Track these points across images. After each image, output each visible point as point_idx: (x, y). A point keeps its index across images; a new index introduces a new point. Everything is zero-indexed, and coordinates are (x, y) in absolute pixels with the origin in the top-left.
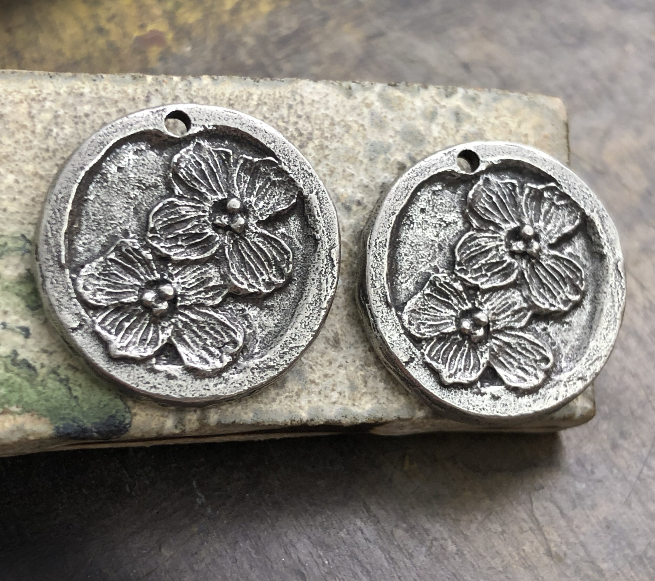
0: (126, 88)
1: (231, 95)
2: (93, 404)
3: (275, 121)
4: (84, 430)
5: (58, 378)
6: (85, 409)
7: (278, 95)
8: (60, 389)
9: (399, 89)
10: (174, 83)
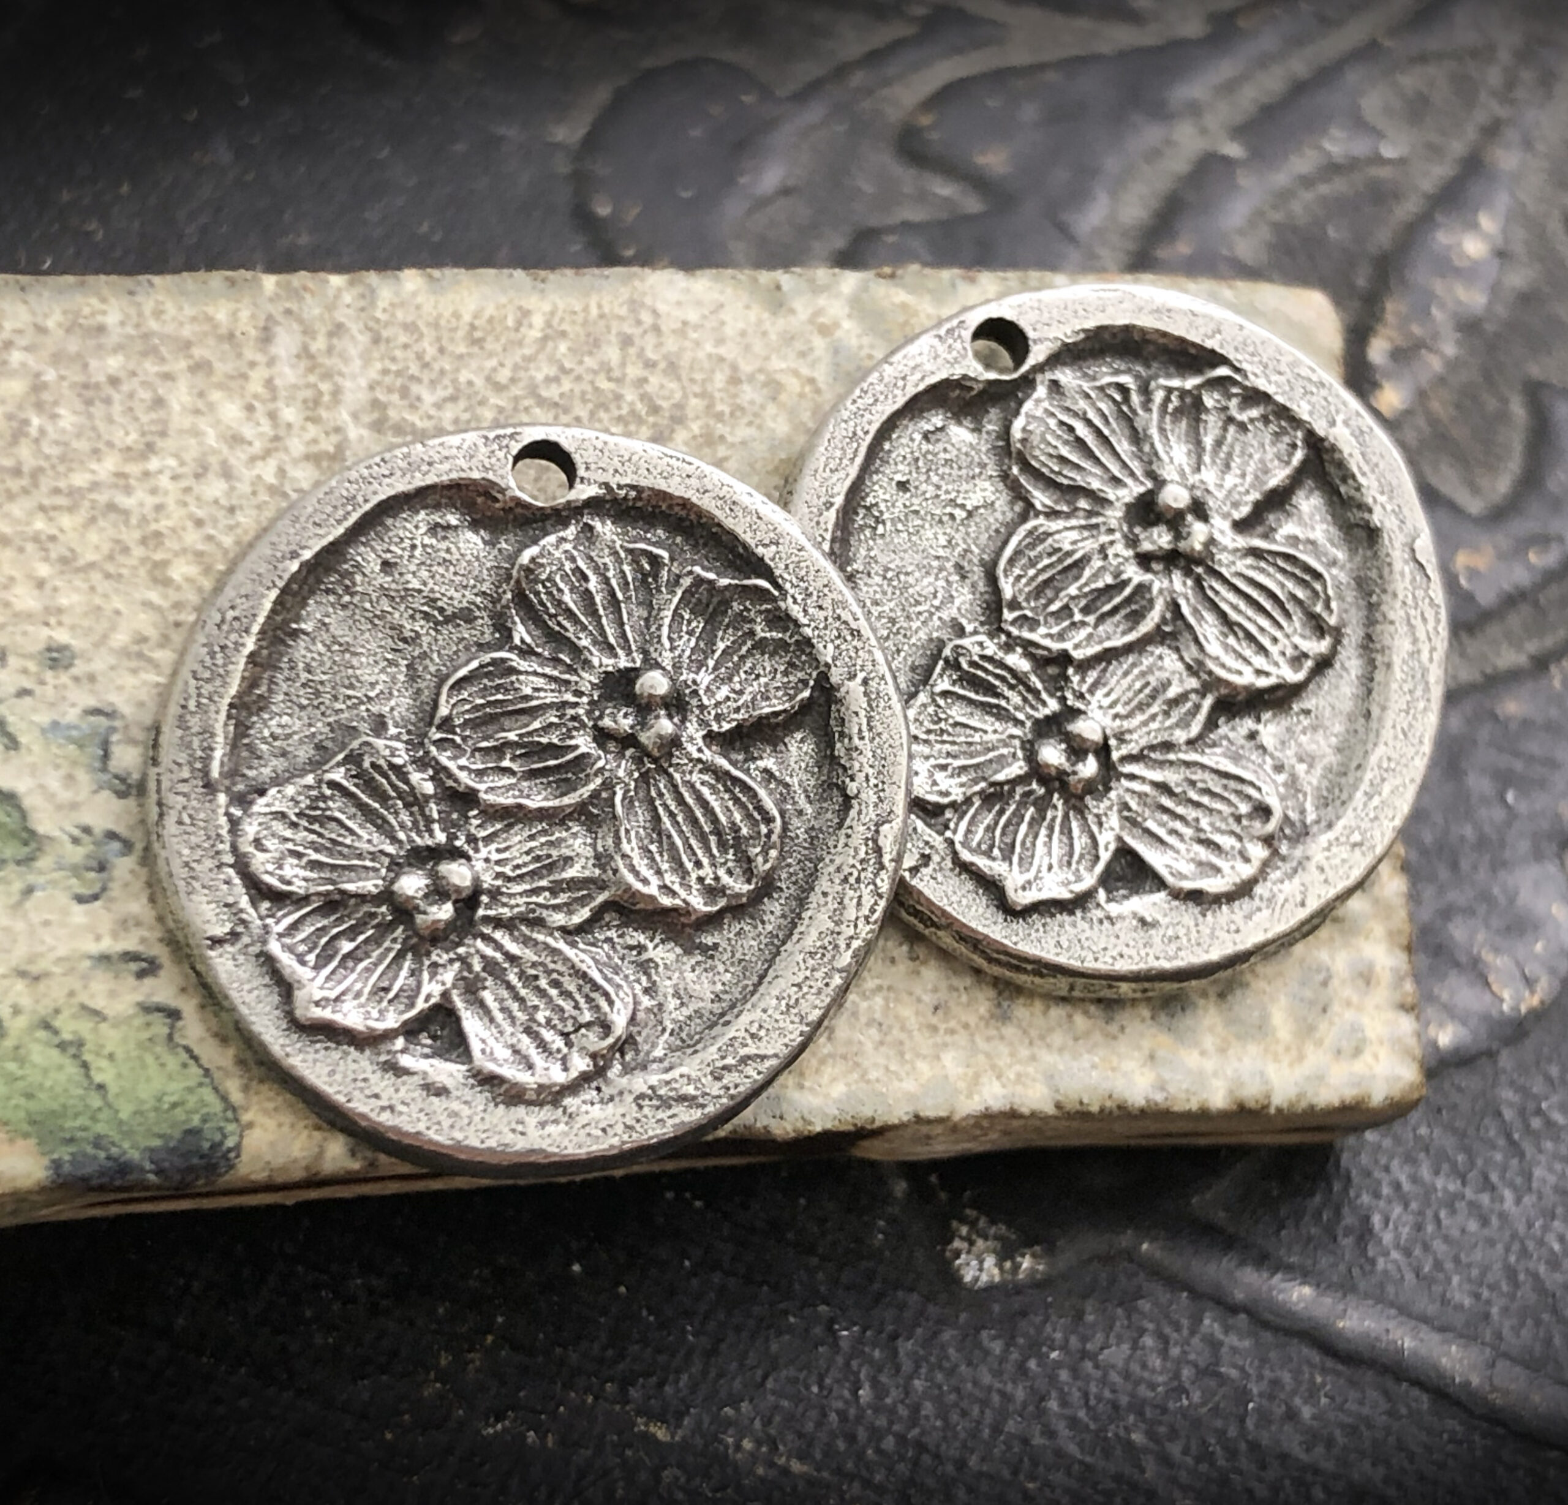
0: (210, 310)
1: (475, 317)
2: (143, 1102)
3: (588, 377)
4: (124, 1168)
5: (56, 1041)
6: (124, 1115)
7: (594, 311)
8: (60, 1068)
9: (904, 287)
10: (331, 293)
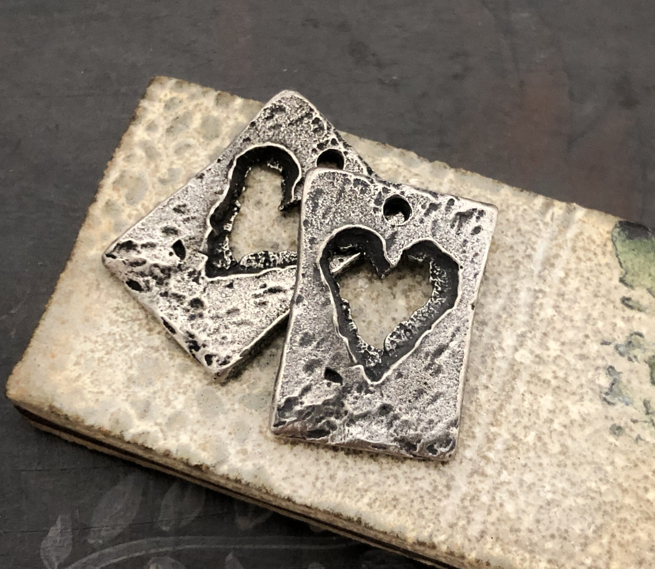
2: (644, 255)
6: (653, 254)
10: (448, 543)
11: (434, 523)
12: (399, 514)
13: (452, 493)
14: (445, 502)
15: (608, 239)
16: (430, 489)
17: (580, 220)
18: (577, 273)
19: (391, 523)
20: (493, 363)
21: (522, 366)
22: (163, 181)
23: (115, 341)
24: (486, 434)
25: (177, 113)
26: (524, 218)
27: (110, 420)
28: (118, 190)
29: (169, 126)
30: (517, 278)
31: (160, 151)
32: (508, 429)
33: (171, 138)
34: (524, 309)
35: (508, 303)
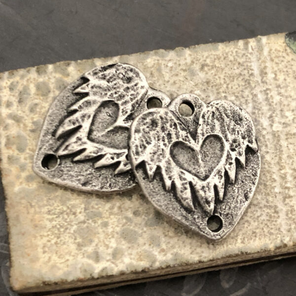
11: (280, 234)
12: (260, 239)
13: (280, 214)
14: (279, 221)
15: (285, 46)
16: (268, 218)
17: (266, 43)
18: (280, 71)
19: (259, 245)
20: (264, 138)
21: (279, 133)
22: (33, 131)
23: (59, 229)
24: (280, 176)
25: (18, 90)
26: (238, 56)
27: (81, 272)
28: (11, 148)
29: (19, 99)
30: (252, 89)
31: (21, 115)
32: (290, 168)
33: (24, 105)
34: (264, 103)
35: (255, 104)
